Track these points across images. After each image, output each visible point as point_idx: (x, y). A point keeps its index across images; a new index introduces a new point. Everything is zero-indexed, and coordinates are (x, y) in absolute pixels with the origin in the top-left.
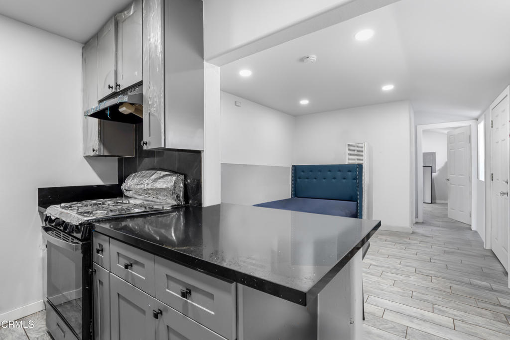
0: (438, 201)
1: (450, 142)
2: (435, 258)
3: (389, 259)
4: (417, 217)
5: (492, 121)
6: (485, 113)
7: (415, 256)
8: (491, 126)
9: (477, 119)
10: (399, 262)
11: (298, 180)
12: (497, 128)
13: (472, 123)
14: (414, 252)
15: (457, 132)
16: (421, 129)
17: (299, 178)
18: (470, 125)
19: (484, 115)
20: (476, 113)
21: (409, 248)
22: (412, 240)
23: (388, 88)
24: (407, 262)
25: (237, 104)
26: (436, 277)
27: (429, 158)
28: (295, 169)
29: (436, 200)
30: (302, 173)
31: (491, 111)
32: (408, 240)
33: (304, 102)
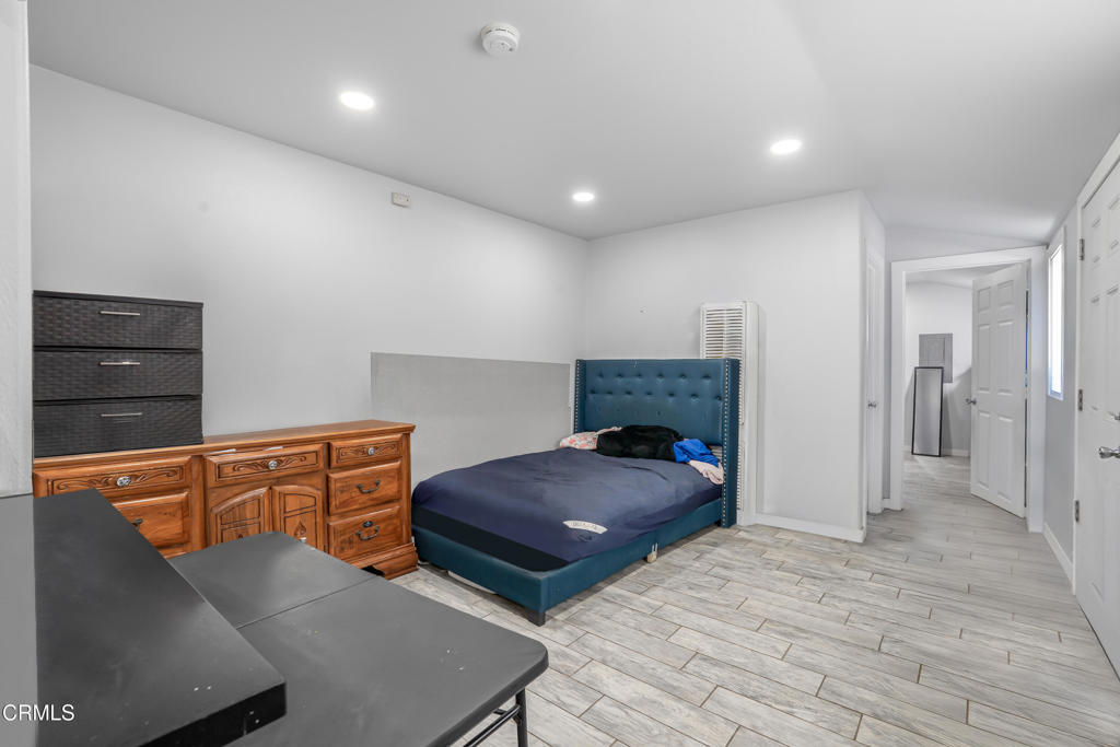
0: (955, 452)
1: (978, 308)
2: (897, 636)
3: (758, 636)
4: (886, 495)
5: (1082, 241)
6: (1066, 223)
7: (839, 626)
8: (1079, 254)
9: (1047, 245)
10: (783, 648)
11: (591, 397)
12: (1097, 259)
13: (1034, 254)
14: (843, 609)
15: (996, 278)
16: (902, 271)
17: (593, 392)
18: (1030, 260)
19: (1062, 229)
20: (1042, 226)
21: (834, 597)
22: (854, 567)
23: (786, 147)
24: (808, 650)
25: (395, 201)
26: (876, 716)
27: (936, 348)
28: (584, 369)
29: (951, 448)
30: (600, 380)
31: (1079, 210)
32: (838, 567)
33: (584, 197)
